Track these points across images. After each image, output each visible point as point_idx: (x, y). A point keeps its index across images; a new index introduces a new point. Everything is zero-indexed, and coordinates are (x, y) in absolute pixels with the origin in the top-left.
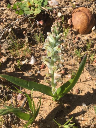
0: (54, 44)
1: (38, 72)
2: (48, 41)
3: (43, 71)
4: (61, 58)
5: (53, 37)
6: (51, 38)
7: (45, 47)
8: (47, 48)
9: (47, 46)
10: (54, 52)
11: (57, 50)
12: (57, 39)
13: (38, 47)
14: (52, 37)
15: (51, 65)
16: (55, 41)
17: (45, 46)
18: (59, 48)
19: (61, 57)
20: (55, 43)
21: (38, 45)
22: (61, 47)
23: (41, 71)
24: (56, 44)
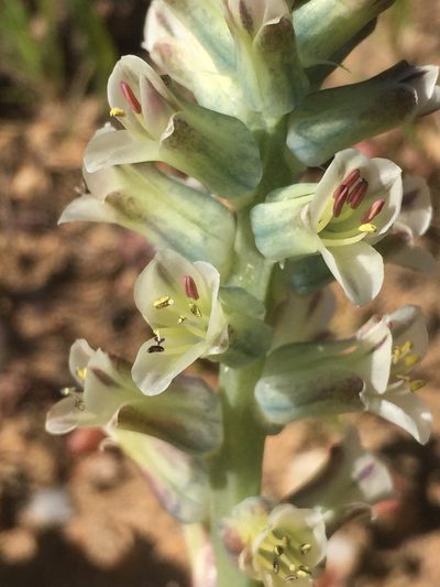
0: (261, 138)
1: (43, 509)
2: (155, 96)
3: (104, 487)
4: (380, 382)
5: (248, 21)
6: (209, 42)
7: (116, 202)
8: (140, 217)
9: (145, 179)
10: (255, 281)
11: (310, 244)
12: (305, 60)
13: (36, 160)
14: (221, 29)
15: (218, 482)
16: (276, 89)
17: (115, 184)
18: (348, 211)
19: (383, 360)
20: (270, 123)
21: (38, 135)
22: (384, 190)
23: (82, 490)
24: (294, 141)
